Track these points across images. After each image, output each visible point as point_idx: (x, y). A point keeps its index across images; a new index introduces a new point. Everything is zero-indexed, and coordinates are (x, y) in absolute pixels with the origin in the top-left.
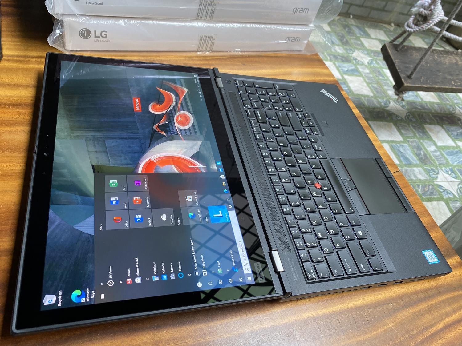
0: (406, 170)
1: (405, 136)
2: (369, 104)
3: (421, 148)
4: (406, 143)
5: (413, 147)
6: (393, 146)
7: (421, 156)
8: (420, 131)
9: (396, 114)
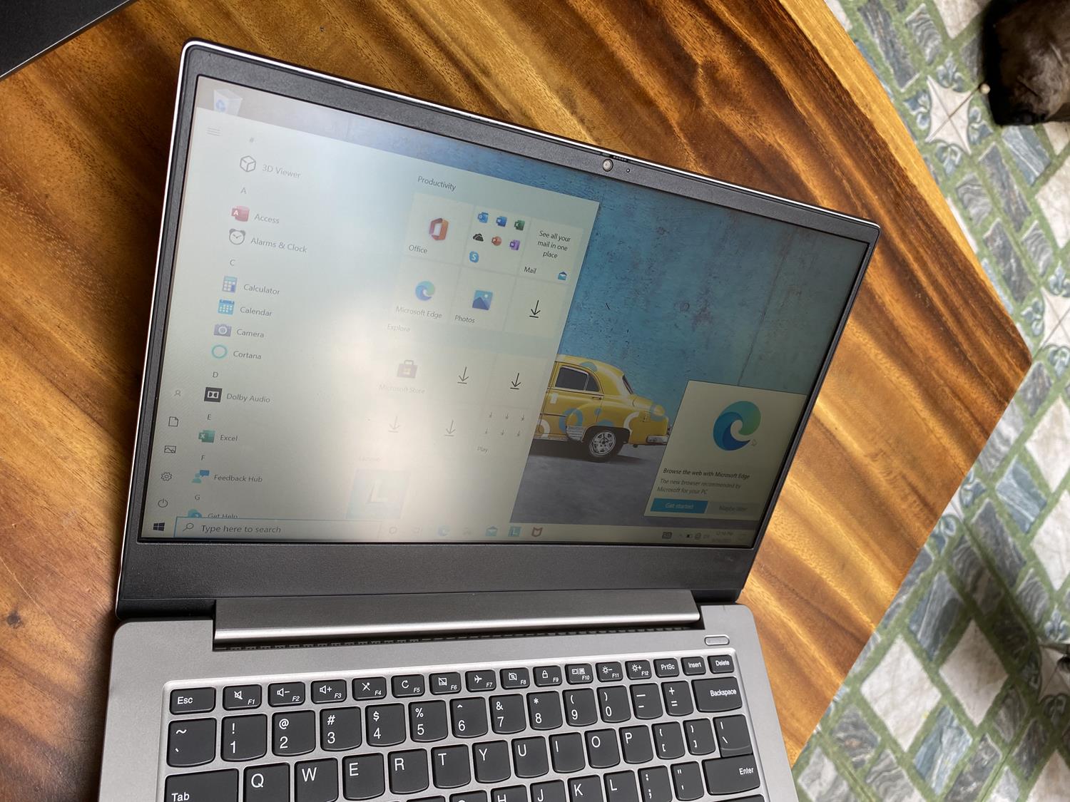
0: (899, 776)
1: (994, 725)
2: (1024, 594)
3: (986, 778)
4: (974, 739)
5: (975, 761)
6: (943, 714)
7: (962, 788)
8: (1034, 750)
9: (1043, 672)
